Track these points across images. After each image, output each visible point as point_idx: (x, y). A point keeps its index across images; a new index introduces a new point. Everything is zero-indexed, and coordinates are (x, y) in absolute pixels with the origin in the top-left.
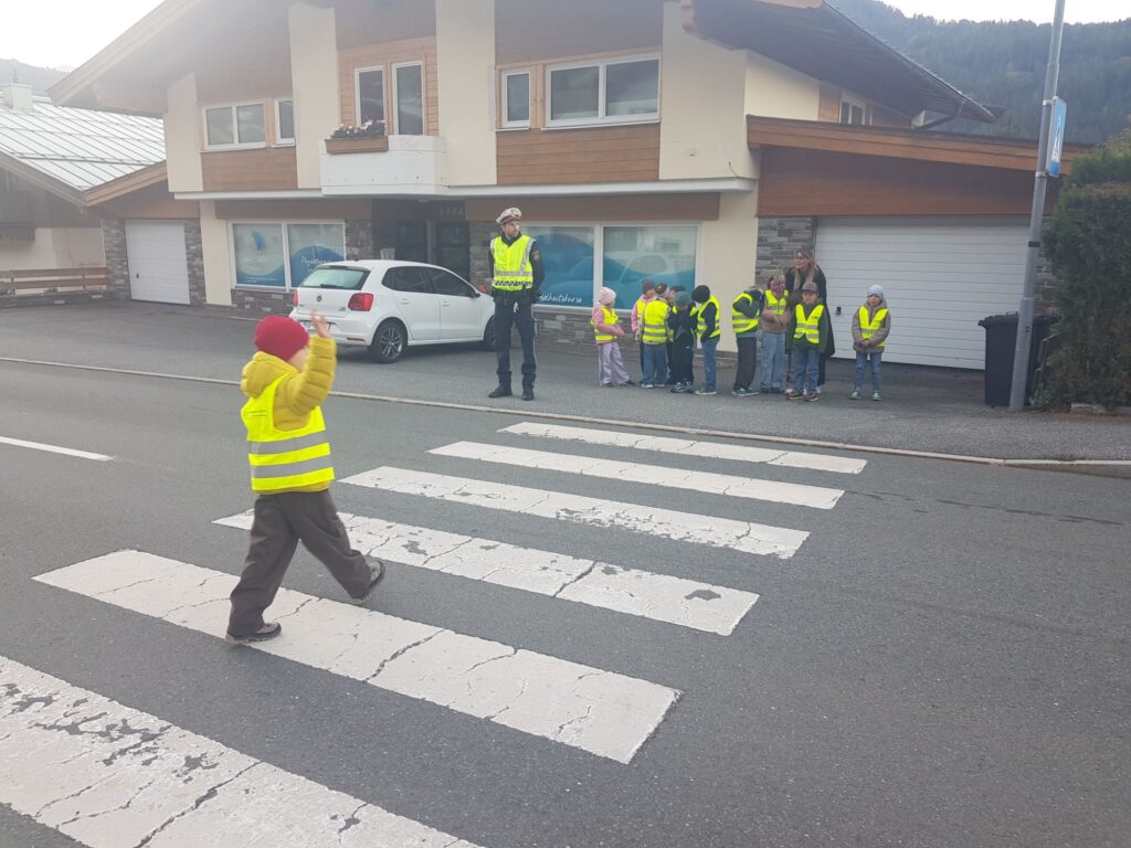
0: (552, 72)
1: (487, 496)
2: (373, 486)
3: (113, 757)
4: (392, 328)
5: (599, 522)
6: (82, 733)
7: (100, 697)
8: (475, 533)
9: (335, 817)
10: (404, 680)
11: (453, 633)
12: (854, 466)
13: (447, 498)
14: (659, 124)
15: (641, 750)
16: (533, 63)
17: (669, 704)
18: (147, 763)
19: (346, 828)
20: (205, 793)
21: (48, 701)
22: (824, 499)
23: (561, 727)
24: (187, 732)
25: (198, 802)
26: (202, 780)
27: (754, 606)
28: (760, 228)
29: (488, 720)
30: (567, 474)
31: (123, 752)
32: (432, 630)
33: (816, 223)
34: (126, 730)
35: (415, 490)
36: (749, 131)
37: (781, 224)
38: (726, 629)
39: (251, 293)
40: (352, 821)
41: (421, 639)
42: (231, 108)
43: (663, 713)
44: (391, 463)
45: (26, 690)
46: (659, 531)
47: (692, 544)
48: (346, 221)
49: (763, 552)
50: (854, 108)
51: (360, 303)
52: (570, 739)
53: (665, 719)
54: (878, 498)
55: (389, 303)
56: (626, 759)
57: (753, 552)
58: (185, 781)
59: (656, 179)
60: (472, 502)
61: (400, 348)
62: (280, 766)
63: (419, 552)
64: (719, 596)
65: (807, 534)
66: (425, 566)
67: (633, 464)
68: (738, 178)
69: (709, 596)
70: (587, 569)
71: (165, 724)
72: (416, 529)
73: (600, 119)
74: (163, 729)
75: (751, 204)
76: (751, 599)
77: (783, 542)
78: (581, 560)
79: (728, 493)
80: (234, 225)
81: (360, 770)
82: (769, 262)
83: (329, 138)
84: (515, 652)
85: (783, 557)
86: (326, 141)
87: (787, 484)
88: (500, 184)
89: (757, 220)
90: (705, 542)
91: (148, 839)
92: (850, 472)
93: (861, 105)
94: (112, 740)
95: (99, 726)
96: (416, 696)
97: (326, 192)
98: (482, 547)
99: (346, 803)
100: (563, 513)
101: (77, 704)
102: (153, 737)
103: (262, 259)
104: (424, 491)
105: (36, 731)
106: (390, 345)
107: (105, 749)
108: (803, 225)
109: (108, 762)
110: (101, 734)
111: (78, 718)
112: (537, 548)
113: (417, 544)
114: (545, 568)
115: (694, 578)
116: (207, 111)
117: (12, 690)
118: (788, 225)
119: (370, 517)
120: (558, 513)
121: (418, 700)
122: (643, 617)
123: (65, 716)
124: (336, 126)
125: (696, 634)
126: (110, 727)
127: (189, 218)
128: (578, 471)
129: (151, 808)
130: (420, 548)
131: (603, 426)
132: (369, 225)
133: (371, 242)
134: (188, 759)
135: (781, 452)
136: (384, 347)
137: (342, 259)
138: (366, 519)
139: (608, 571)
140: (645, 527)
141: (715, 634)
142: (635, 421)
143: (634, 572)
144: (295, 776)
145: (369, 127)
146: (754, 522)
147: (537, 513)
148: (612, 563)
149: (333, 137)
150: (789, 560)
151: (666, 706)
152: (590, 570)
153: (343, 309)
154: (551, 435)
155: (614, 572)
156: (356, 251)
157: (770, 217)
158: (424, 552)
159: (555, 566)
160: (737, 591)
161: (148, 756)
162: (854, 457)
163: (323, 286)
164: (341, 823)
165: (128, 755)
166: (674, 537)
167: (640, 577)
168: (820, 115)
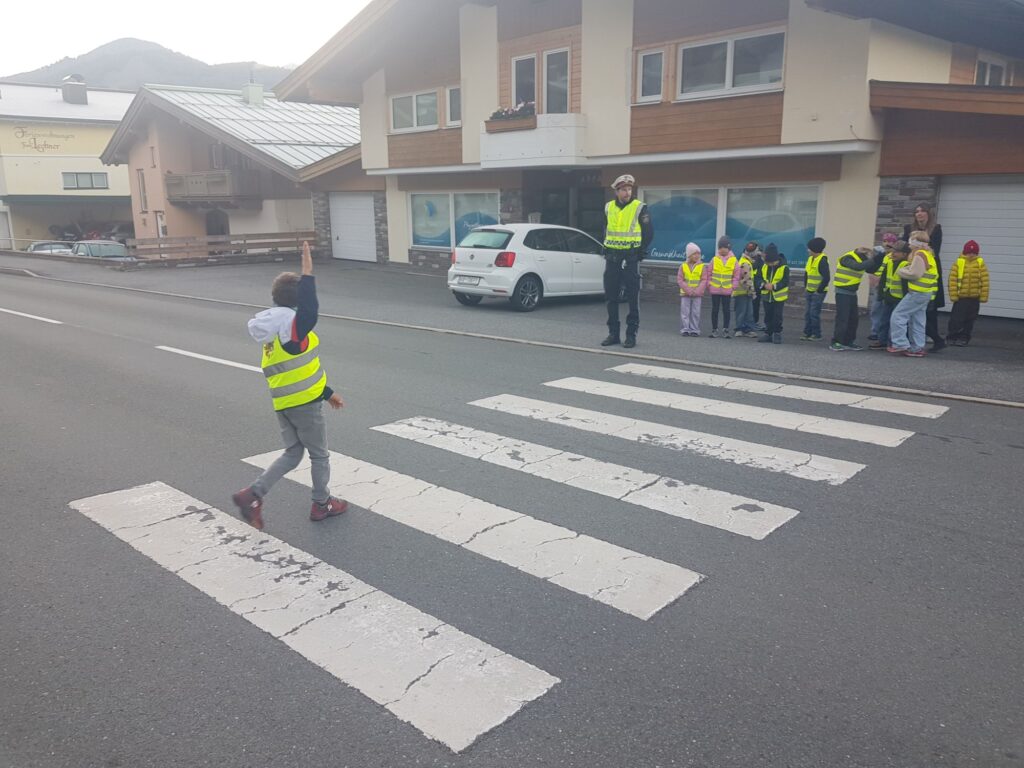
0: (684, 51)
1: (583, 421)
2: (493, 408)
3: (281, 577)
4: (531, 281)
5: (674, 446)
6: (262, 561)
7: (277, 540)
8: (566, 448)
9: (421, 630)
10: (488, 548)
11: (531, 518)
12: (932, 411)
13: (550, 420)
14: (782, 93)
15: (660, 612)
16: (667, 43)
17: (693, 583)
18: (302, 583)
19: (429, 636)
20: (337, 605)
21: (243, 539)
22: (891, 438)
23: (600, 591)
24: (332, 567)
25: (332, 611)
26: (337, 597)
27: (792, 520)
28: (881, 188)
29: (545, 580)
30: (656, 406)
31: (287, 575)
32: (518, 514)
33: (940, 181)
34: (291, 561)
35: (525, 413)
36: (872, 95)
37: (903, 183)
38: (759, 535)
39: (424, 253)
40: (433, 633)
41: (507, 521)
42: (411, 97)
43: (686, 589)
44: (512, 391)
45: (230, 531)
46: (724, 457)
47: (753, 468)
48: (501, 190)
49: (815, 478)
50: (994, 68)
51: (505, 260)
52: (605, 598)
53: (686, 594)
54: (946, 440)
55: (528, 260)
56: (645, 617)
57: (807, 478)
58: (326, 597)
59: (778, 144)
60: (569, 425)
61: (536, 299)
62: (390, 594)
63: (518, 459)
64: (763, 510)
65: (864, 466)
66: (522, 470)
67: (718, 402)
68: (860, 140)
69: (754, 508)
70: (653, 480)
71: (318, 560)
72: (520, 442)
73: (727, 90)
74: (315, 563)
75: (873, 165)
76: (791, 513)
77: (837, 472)
78: (650, 475)
79: (800, 429)
80: (413, 196)
81: (445, 602)
82: (889, 220)
83: (488, 119)
84: (578, 536)
85: (832, 484)
86: (486, 122)
87: (860, 425)
88: (633, 153)
89: (878, 180)
90: (764, 467)
91: (297, 629)
92: (927, 416)
93: (1001, 62)
94: (282, 567)
95: (274, 558)
96: (495, 558)
97: (485, 165)
98: (570, 459)
99: (432, 622)
100: (644, 438)
101: (261, 543)
102: (309, 568)
103: (433, 224)
104: (532, 414)
105: (234, 557)
106: (529, 296)
107: (277, 572)
108: (925, 184)
109: (277, 580)
110: (275, 563)
111: (262, 551)
112: (615, 463)
113: (519, 453)
114: (618, 478)
115: (744, 495)
116: (393, 100)
117: (221, 530)
118: (910, 184)
119: (487, 431)
120: (639, 438)
121: (495, 561)
122: (690, 520)
123: (253, 549)
124: (495, 108)
125: (732, 536)
126: (281, 559)
127: (376, 189)
128: (666, 404)
129: (301, 611)
130: (520, 456)
131: (702, 369)
132: (520, 193)
133: (521, 208)
134: (330, 583)
135: (865, 397)
136: (523, 297)
137: (496, 223)
138: (483, 433)
139: (670, 484)
140: (714, 453)
141: (749, 538)
142: (732, 365)
143: (693, 486)
144: (400, 601)
145: (522, 108)
146: (816, 454)
147: (621, 436)
148: (674, 478)
149: (491, 118)
150: (838, 486)
151: (690, 585)
152: (655, 482)
153: (491, 266)
154: (651, 374)
155: (676, 486)
156: (507, 216)
157: (891, 176)
158: (523, 460)
159: (626, 477)
160: (780, 507)
161: (303, 579)
162: (938, 404)
163: (476, 246)
164: (426, 633)
165: (291, 577)
166: (737, 462)
167: (697, 490)
168: (951, 76)
